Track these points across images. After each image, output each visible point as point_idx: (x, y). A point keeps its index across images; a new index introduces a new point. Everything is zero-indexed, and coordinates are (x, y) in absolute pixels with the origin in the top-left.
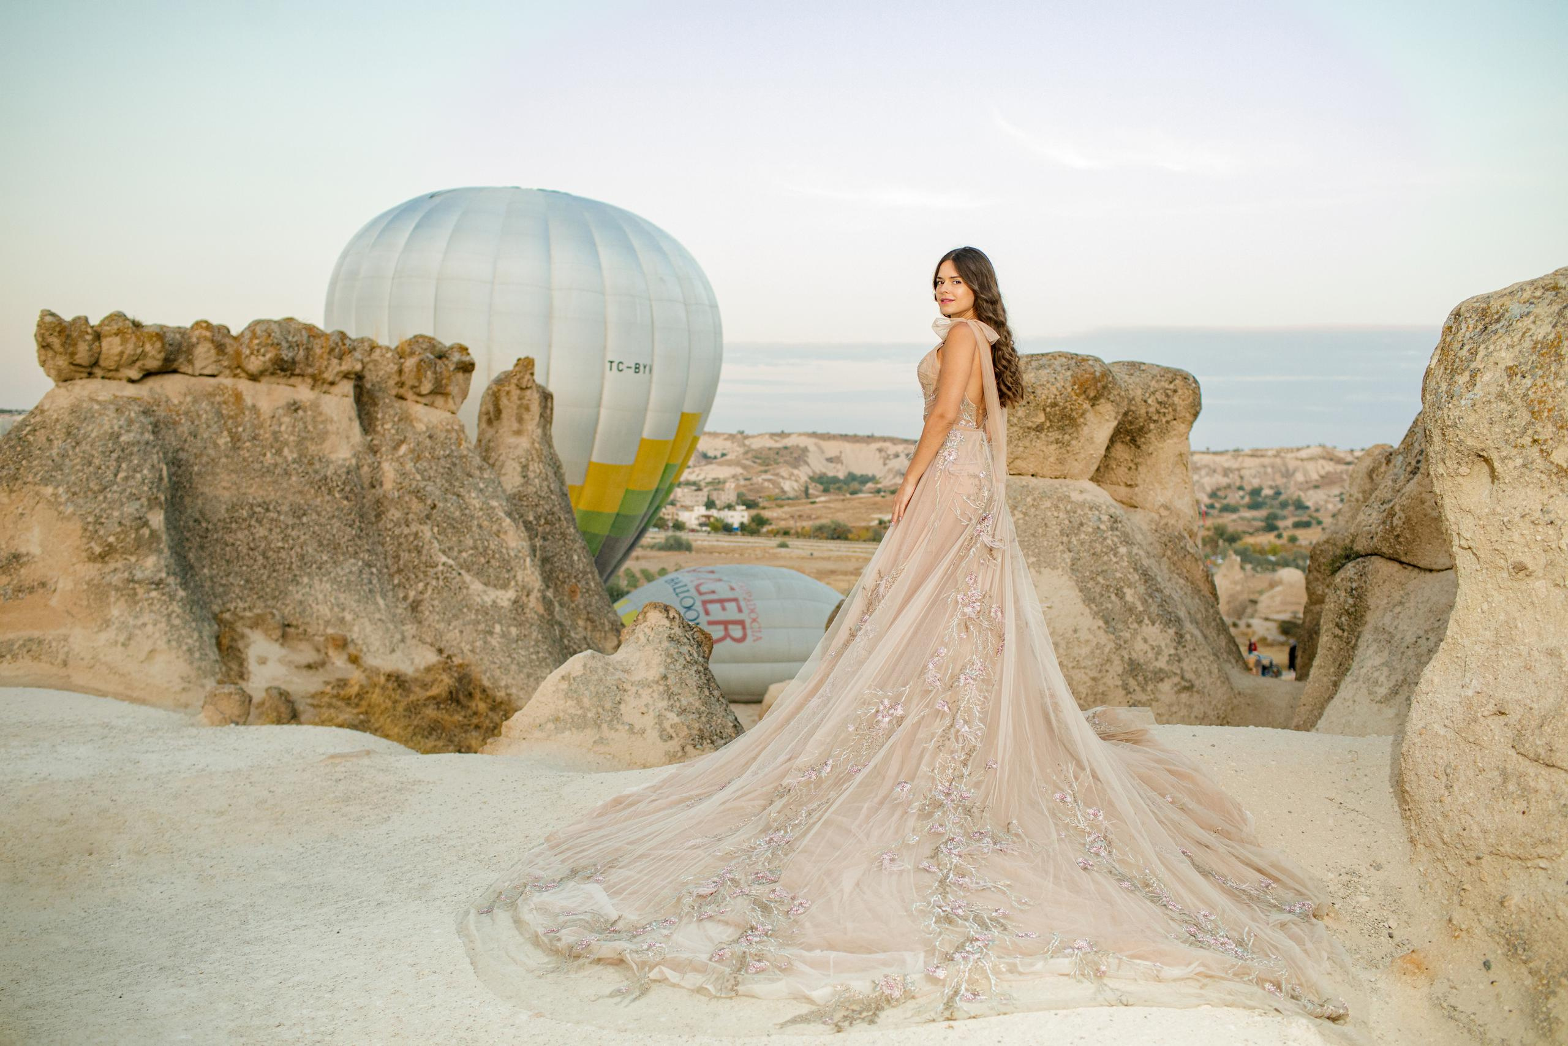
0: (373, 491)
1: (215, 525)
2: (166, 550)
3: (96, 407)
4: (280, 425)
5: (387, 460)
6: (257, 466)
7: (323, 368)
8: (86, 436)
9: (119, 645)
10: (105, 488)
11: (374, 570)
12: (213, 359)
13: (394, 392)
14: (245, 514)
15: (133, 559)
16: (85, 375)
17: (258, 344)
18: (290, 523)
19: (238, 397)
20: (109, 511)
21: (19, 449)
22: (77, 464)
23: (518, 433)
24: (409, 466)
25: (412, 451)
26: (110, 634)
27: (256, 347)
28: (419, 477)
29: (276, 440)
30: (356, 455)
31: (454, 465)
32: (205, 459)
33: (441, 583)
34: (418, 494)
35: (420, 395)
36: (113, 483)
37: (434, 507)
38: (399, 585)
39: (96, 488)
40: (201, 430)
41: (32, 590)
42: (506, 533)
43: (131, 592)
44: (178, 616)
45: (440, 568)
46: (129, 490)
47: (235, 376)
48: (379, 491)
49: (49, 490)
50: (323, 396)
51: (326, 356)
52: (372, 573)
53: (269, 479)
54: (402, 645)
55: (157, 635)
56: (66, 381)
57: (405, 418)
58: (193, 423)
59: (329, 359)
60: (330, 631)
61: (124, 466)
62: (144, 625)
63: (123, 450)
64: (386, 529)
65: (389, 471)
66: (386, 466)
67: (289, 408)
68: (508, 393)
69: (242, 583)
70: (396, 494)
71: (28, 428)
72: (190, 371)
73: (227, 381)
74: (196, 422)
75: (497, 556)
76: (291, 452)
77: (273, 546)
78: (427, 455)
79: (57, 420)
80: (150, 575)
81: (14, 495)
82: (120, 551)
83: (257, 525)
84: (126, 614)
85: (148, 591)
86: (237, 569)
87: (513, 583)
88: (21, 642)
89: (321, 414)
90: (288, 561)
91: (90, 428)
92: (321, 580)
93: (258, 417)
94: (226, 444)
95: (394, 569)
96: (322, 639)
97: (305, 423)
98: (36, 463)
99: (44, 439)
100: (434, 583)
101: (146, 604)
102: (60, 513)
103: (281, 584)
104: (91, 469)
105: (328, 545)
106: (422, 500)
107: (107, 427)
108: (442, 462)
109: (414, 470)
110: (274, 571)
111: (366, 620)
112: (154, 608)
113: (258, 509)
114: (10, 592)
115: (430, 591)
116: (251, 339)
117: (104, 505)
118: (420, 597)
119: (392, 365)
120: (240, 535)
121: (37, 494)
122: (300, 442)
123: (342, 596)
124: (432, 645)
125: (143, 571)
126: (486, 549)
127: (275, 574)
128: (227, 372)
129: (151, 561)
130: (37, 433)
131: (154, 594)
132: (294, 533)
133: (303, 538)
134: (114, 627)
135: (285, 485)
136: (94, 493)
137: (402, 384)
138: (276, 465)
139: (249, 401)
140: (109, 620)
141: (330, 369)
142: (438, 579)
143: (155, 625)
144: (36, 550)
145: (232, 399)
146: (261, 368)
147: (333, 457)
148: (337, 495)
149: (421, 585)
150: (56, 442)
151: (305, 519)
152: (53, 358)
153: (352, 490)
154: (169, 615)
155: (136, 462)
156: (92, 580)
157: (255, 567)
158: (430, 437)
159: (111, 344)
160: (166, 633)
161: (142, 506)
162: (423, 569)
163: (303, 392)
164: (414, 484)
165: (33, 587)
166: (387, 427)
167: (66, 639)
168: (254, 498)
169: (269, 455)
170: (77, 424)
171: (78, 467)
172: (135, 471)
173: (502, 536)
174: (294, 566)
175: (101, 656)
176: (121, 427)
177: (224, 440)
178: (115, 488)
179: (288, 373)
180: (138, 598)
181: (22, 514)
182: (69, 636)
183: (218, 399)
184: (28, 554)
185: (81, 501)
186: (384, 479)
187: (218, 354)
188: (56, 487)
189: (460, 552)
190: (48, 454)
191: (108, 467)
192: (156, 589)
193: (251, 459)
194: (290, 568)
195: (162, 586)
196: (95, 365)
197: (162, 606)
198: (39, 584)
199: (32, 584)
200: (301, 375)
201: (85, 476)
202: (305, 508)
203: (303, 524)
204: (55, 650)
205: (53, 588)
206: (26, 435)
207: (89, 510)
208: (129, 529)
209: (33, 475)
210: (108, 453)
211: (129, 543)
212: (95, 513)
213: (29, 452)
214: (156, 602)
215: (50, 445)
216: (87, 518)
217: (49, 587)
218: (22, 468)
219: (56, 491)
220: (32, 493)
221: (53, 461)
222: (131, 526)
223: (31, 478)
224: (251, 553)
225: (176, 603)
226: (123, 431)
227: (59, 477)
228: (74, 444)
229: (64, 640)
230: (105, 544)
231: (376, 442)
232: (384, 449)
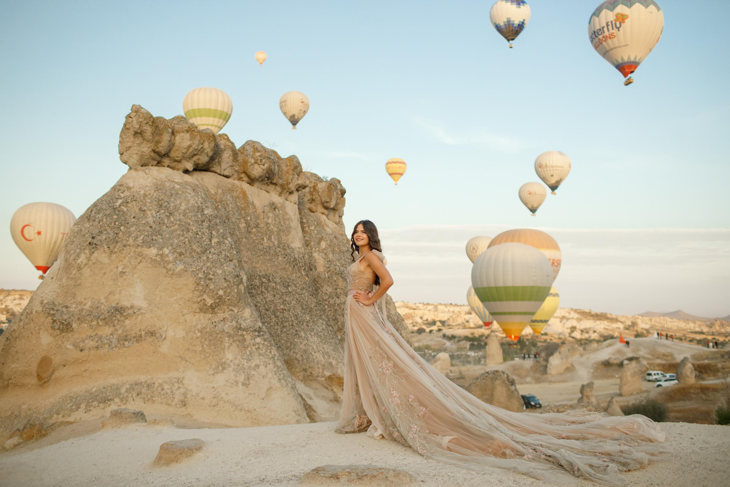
0: (311, 272)
3: (177, 187)
4: (268, 218)
5: (316, 252)
6: (261, 247)
7: (290, 181)
8: (176, 208)
9: (240, 385)
10: (206, 251)
12: (230, 164)
13: (309, 205)
14: (257, 282)
15: (236, 310)
16: (155, 163)
17: (260, 156)
18: (283, 291)
19: (244, 193)
20: (213, 269)
21: (115, 217)
22: (176, 230)
24: (331, 256)
25: (330, 246)
26: (229, 375)
27: (259, 158)
28: (338, 264)
29: (268, 228)
30: (302, 245)
35: (326, 208)
36: (210, 246)
39: (199, 250)
40: (231, 216)
41: (139, 339)
43: (241, 338)
44: (278, 359)
46: (223, 253)
47: (240, 179)
48: (315, 273)
49: (153, 251)
50: (286, 201)
51: (291, 172)
53: (268, 258)
55: (270, 375)
56: (142, 166)
57: (319, 224)
59: (293, 175)
60: (327, 374)
61: (214, 233)
62: (257, 366)
63: (210, 221)
64: (323, 299)
65: (319, 259)
66: (315, 255)
67: (271, 207)
70: (327, 275)
71: (120, 201)
72: (218, 171)
73: (236, 182)
76: (275, 239)
77: (278, 308)
78: (337, 249)
79: (145, 195)
80: (252, 324)
81: (114, 256)
82: (227, 303)
83: (265, 291)
84: (239, 357)
85: (254, 338)
88: (128, 386)
89: (286, 214)
90: (290, 319)
91: (178, 202)
92: (310, 334)
93: (256, 211)
94: (244, 228)
95: (336, 328)
96: (323, 379)
98: (134, 228)
99: (137, 211)
101: (254, 348)
102: (168, 270)
103: (290, 337)
104: (190, 233)
105: (306, 309)
107: (192, 202)
109: (334, 259)
110: (283, 327)
112: (261, 352)
113: (264, 280)
114: (114, 341)
116: (253, 152)
117: (208, 264)
121: (140, 255)
122: (279, 232)
123: (325, 346)
127: (285, 330)
128: (236, 175)
129: (247, 313)
130: (129, 205)
131: (258, 340)
132: (287, 299)
133: (293, 302)
134: (231, 369)
135: (276, 263)
136: (198, 253)
138: (270, 248)
139: (250, 199)
140: (225, 363)
141: (294, 181)
143: (266, 366)
144: (140, 302)
145: (241, 196)
146: (261, 174)
147: (293, 246)
148: (303, 273)
150: (149, 213)
151: (290, 289)
152: (139, 145)
153: (308, 271)
154: (273, 357)
155: (221, 231)
156: (205, 328)
157: (272, 324)
158: (335, 237)
159: (182, 139)
160: (276, 374)
161: (235, 266)
163: (274, 197)
165: (141, 336)
166: (311, 229)
167: (180, 381)
168: (260, 271)
169: (265, 239)
170: (166, 199)
171: (178, 232)
172: (223, 238)
174: (294, 324)
175: (223, 395)
177: (243, 225)
178: (213, 250)
179: (269, 182)
180: (246, 343)
181: (123, 273)
182: (183, 378)
183: (235, 194)
184: (132, 307)
185: (189, 260)
186: (317, 265)
187: (233, 161)
188: (161, 249)
190: (144, 222)
191: (203, 233)
192: (258, 336)
193: (257, 241)
194: (292, 325)
195: (262, 333)
196: (166, 155)
197: (266, 351)
198: (146, 333)
199: (139, 333)
200: (276, 184)
201: (187, 240)
202: (288, 281)
203: (290, 293)
204: (169, 391)
205: (164, 336)
206: (120, 206)
207: (198, 268)
208: (232, 285)
209: (133, 238)
210: (200, 222)
211: (233, 296)
212: (203, 270)
213: (125, 220)
214: (261, 346)
215: (144, 215)
216: (198, 274)
217: (158, 335)
218: (121, 233)
219: (161, 252)
220: (132, 254)
221: (151, 227)
222: (234, 282)
223: (131, 241)
224: (267, 312)
225: (273, 348)
226: (204, 207)
227: (161, 240)
228: (168, 214)
229: (178, 382)
230: (215, 297)
231: (308, 238)
232: (312, 243)
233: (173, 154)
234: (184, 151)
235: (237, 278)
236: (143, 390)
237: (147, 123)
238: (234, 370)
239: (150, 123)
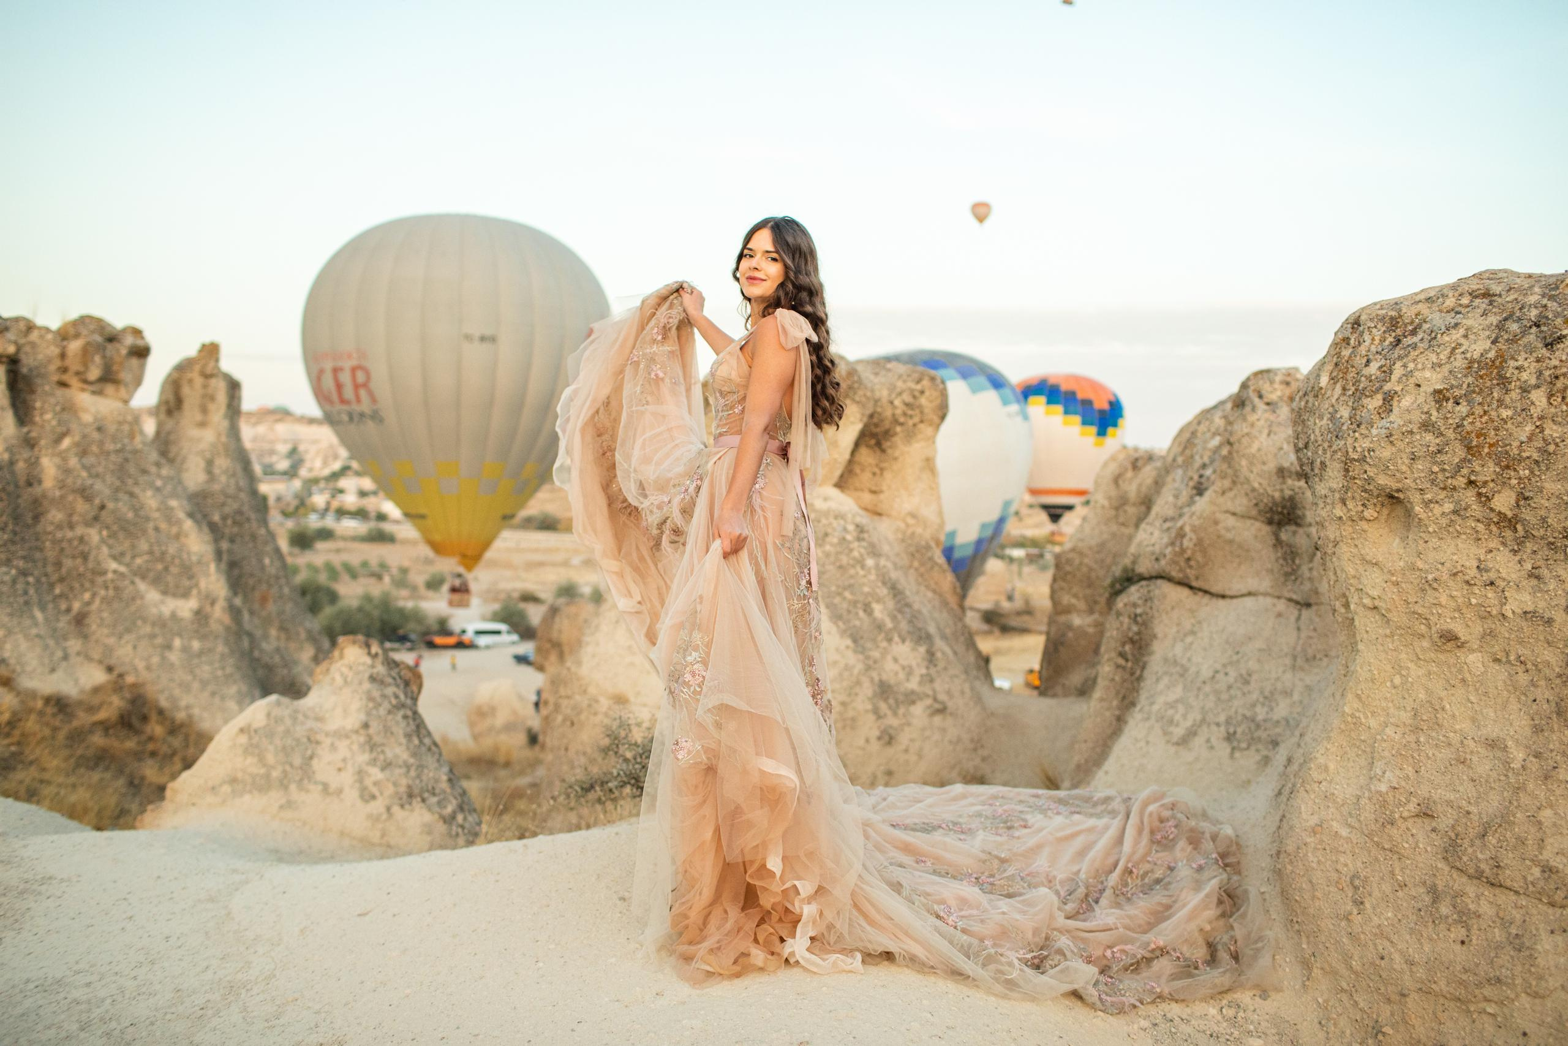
0: (30, 489)
5: (46, 455)
11: (31, 579)
13: (55, 378)
23: (202, 424)
24: (73, 462)
25: (77, 444)
28: (84, 474)
30: (10, 448)
31: (127, 460)
33: (111, 592)
34: (85, 493)
35: (85, 381)
37: (103, 507)
38: (61, 596)
42: (186, 536)
45: (110, 576)
48: (37, 490)
52: (28, 583)
54: (64, 664)
57: (69, 408)
64: (45, 532)
65: (49, 467)
66: (45, 462)
68: (190, 381)
70: (58, 493)
75: (177, 561)
78: (95, 449)
87: (194, 592)
95: (54, 577)
100: (103, 592)
106: (88, 499)
108: (113, 457)
109: (78, 466)
111: (20, 637)
115: (97, 601)
118: (86, 609)
119: (52, 348)
124: (100, 662)
126: (163, 553)
137: (64, 370)
142: (107, 588)
149: (87, 596)
158: (99, 429)
162: (89, 575)
164: (79, 482)
166: (46, 417)
173: (183, 539)
186: (43, 476)
189: (133, 557)
231: (33, 434)
232: (43, 442)
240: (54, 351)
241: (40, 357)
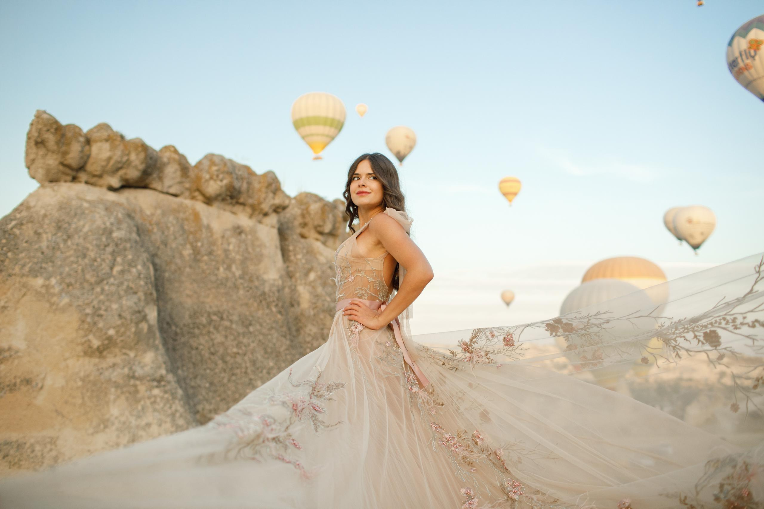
0: (293, 309)
1: (181, 329)
2: (161, 347)
3: (86, 205)
4: (229, 244)
5: (301, 284)
6: (213, 278)
7: (263, 200)
8: (78, 231)
10: (102, 280)
12: (178, 180)
13: (299, 230)
14: (204, 320)
15: (132, 354)
16: (69, 178)
17: (217, 171)
18: (241, 331)
19: (196, 216)
20: (107, 304)
21: (4, 241)
22: (70, 256)
24: (320, 290)
25: (320, 277)
26: (111, 435)
27: (216, 173)
28: (328, 299)
29: (227, 256)
30: (281, 277)
32: (173, 267)
35: (321, 233)
36: (110, 275)
39: (93, 280)
40: (170, 241)
41: (12, 388)
43: (132, 389)
44: (181, 416)
46: (126, 284)
47: (193, 198)
48: (297, 310)
49: (39, 281)
50: (259, 224)
51: (264, 190)
53: (222, 291)
56: (51, 182)
57: (310, 252)
58: (163, 233)
59: (267, 193)
61: (119, 260)
62: (148, 425)
63: (117, 245)
64: (305, 341)
65: (304, 293)
66: (301, 289)
67: (234, 231)
69: (207, 385)
70: (312, 313)
71: (14, 223)
72: (159, 188)
73: (188, 202)
74: (166, 233)
76: (237, 269)
77: (229, 351)
79: (45, 216)
80: (150, 372)
82: (120, 345)
83: (215, 331)
84: (127, 413)
85: (151, 389)
86: (202, 372)
89: (257, 239)
90: (244, 365)
91: (81, 223)
93: (212, 236)
94: (190, 255)
97: (246, 245)
98: (23, 255)
99: (32, 233)
101: (148, 402)
102: (52, 304)
103: (239, 386)
104: (86, 261)
105: (272, 353)
107: (99, 222)
109: (324, 293)
110: (233, 374)
112: (157, 407)
113: (214, 318)
116: (210, 167)
117: (102, 297)
120: (202, 340)
121: (24, 286)
122: (244, 261)
125: (142, 367)
127: (234, 378)
128: (187, 194)
129: (149, 357)
130: (24, 227)
131: (156, 392)
132: (245, 341)
133: (252, 345)
134: (114, 428)
135: (234, 297)
136: (91, 284)
137: (304, 225)
138: (227, 279)
139: (205, 221)
140: (108, 420)
141: (267, 201)
143: (160, 425)
144: (19, 344)
145: (192, 218)
146: (218, 192)
147: (266, 277)
148: (274, 309)
150: (44, 236)
151: (251, 329)
152: (44, 156)
153: (283, 307)
154: (173, 415)
155: (130, 257)
156: (88, 376)
158: (331, 267)
159: (100, 149)
161: (139, 300)
163: (243, 220)
164: (326, 304)
165: (15, 385)
166: (297, 257)
167: (53, 441)
168: (211, 307)
169: (221, 269)
170: (67, 219)
171: (72, 259)
172: (130, 265)
174: (249, 371)
176: (112, 224)
177: (187, 252)
178: (112, 280)
179: (234, 201)
180: (139, 396)
181: (5, 308)
182: (58, 438)
183: (181, 215)
184: (10, 349)
185: (77, 292)
186: (301, 300)
187: (182, 177)
188: (48, 278)
190: (36, 247)
191: (103, 260)
192: (157, 387)
193: (208, 272)
194: (246, 373)
195: (163, 383)
196: (82, 168)
197: (165, 405)
198: (22, 381)
199: (13, 381)
200: (243, 204)
201: (80, 268)
202: (251, 318)
203: (251, 333)
204: (39, 454)
205: (40, 385)
206: (12, 229)
207: (86, 301)
208: (129, 322)
209: (20, 267)
210: (102, 247)
211: (129, 337)
212: (92, 304)
213: (15, 245)
214: (158, 400)
215: (38, 238)
216: (84, 310)
217: (34, 384)
218: (7, 261)
219: (47, 283)
220: (17, 285)
221: (43, 253)
222: (131, 320)
223: (17, 270)
224: (212, 357)
225: (177, 402)
226: (114, 229)
227: (50, 269)
228: (65, 237)
229: (51, 443)
230: (104, 337)
231: (291, 269)
232: (298, 275)
233: (90, 167)
234: (104, 163)
235: (138, 315)
236: (12, 452)
237: (48, 130)
238: (117, 429)
239: (53, 130)
240: (297, 211)
241: (288, 215)
